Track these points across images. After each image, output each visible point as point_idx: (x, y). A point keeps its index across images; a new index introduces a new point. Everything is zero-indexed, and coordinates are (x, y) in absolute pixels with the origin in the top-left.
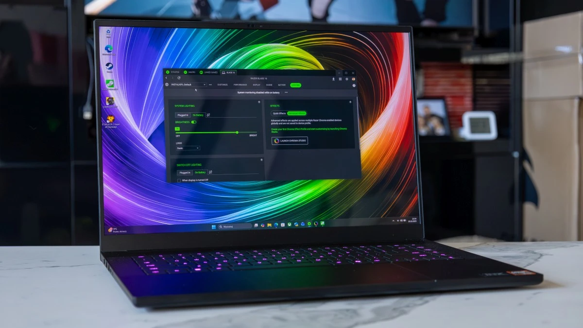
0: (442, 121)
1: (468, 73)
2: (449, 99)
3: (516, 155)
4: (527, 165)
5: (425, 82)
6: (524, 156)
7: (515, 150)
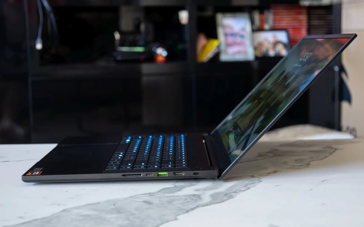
0: (285, 46)
1: (304, 11)
2: (290, 30)
3: (336, 69)
4: (344, 76)
5: (274, 18)
6: (342, 69)
7: (336, 65)
